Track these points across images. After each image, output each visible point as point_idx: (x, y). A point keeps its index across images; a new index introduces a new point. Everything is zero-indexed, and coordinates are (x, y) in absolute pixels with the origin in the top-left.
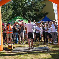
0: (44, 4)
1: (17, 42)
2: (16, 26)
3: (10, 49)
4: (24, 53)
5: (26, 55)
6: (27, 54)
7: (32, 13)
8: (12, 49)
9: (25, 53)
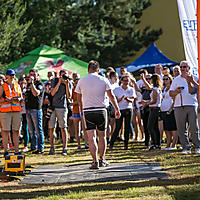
2: (38, 83)
3: (14, 174)
4: (67, 190)
5: (75, 195)
6: (81, 194)
9: (73, 190)
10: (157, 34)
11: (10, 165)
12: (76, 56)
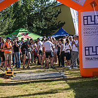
0: (59, 11)
1: (19, 66)
7: (42, 24)
8: (12, 76)
9: (31, 82)
10: (63, 24)
11: (8, 73)
12: (33, 32)
